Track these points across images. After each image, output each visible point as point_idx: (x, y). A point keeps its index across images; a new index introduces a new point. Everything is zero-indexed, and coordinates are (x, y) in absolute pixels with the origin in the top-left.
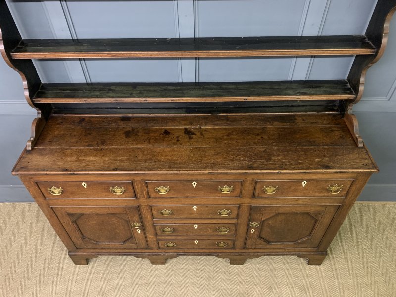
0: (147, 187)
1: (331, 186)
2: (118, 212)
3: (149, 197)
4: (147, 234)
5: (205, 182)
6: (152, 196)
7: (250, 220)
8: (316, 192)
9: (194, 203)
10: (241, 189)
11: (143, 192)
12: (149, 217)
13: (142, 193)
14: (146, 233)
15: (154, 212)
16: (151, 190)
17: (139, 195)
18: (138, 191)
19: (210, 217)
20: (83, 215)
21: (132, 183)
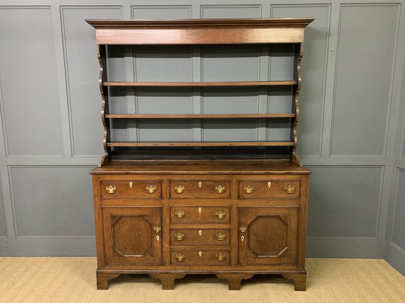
0: (170, 186)
1: (287, 187)
2: (147, 214)
3: (170, 197)
4: (164, 243)
5: (207, 182)
6: (173, 196)
7: (240, 224)
8: (278, 193)
9: (200, 204)
10: (230, 190)
11: (166, 191)
12: (168, 220)
13: (166, 194)
14: (163, 240)
15: (172, 214)
16: (172, 189)
17: (164, 195)
18: (164, 191)
19: (211, 220)
20: (122, 217)
21: (161, 182)
